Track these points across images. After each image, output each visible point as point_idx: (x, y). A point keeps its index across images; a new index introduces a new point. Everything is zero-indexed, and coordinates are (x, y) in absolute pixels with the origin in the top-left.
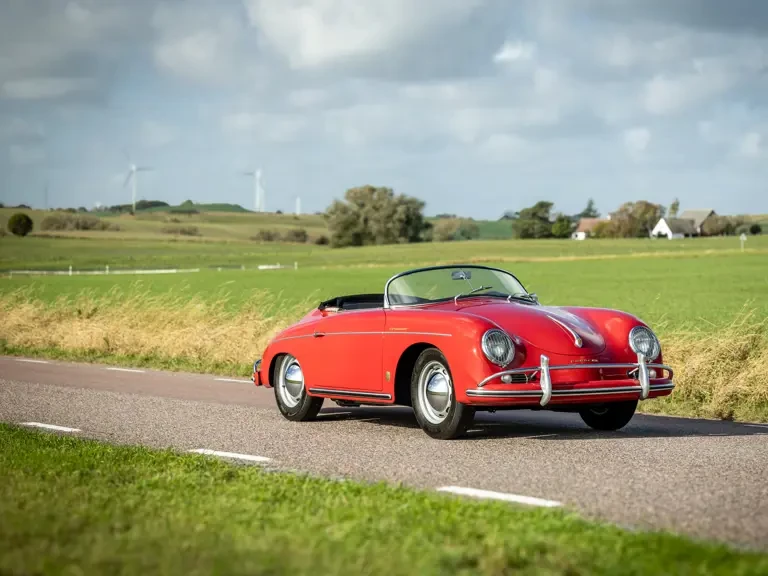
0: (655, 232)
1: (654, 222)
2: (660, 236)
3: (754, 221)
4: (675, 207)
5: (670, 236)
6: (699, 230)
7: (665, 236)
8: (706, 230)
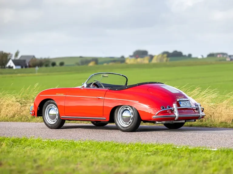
0: (8, 65)
1: (7, 62)
2: (10, 67)
3: (53, 61)
4: (17, 55)
5: (14, 67)
6: (28, 65)
7: (12, 67)
8: (31, 64)
